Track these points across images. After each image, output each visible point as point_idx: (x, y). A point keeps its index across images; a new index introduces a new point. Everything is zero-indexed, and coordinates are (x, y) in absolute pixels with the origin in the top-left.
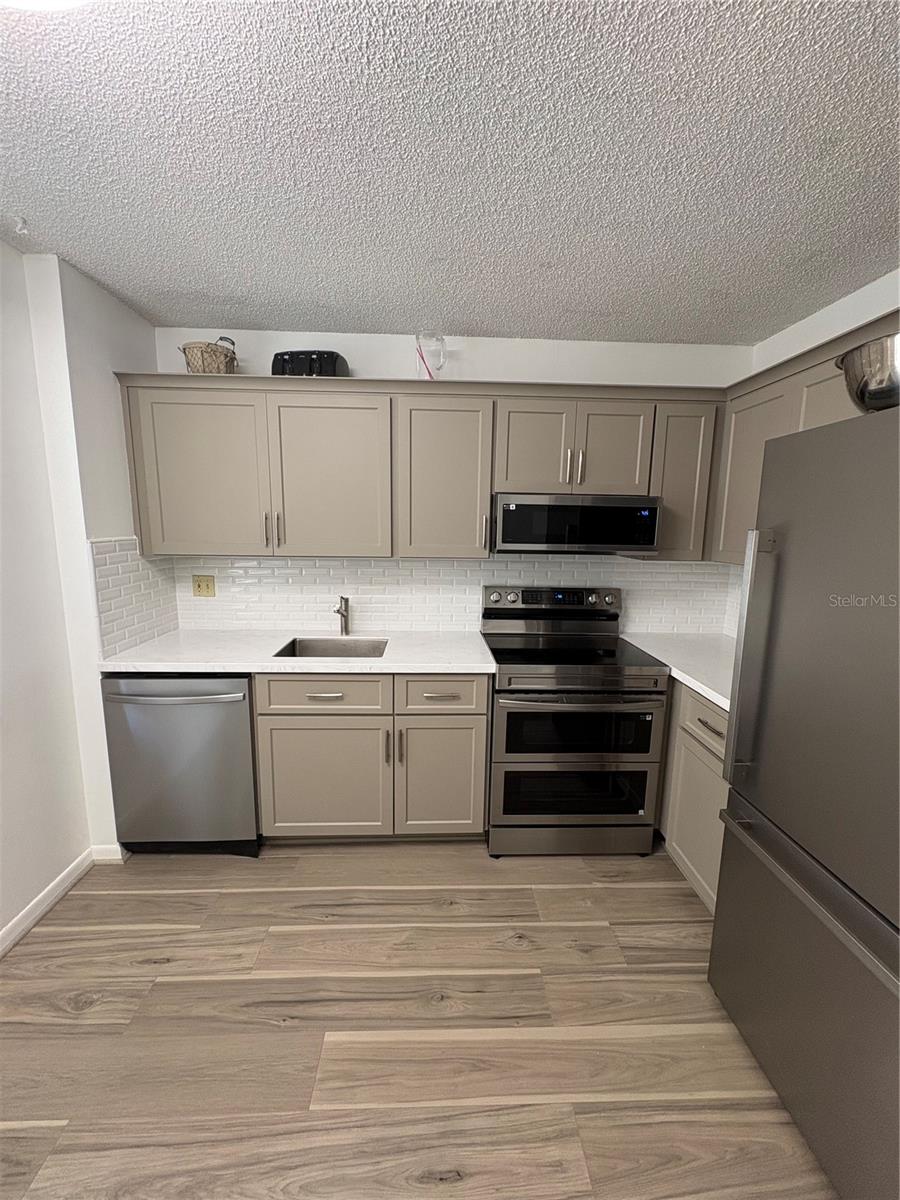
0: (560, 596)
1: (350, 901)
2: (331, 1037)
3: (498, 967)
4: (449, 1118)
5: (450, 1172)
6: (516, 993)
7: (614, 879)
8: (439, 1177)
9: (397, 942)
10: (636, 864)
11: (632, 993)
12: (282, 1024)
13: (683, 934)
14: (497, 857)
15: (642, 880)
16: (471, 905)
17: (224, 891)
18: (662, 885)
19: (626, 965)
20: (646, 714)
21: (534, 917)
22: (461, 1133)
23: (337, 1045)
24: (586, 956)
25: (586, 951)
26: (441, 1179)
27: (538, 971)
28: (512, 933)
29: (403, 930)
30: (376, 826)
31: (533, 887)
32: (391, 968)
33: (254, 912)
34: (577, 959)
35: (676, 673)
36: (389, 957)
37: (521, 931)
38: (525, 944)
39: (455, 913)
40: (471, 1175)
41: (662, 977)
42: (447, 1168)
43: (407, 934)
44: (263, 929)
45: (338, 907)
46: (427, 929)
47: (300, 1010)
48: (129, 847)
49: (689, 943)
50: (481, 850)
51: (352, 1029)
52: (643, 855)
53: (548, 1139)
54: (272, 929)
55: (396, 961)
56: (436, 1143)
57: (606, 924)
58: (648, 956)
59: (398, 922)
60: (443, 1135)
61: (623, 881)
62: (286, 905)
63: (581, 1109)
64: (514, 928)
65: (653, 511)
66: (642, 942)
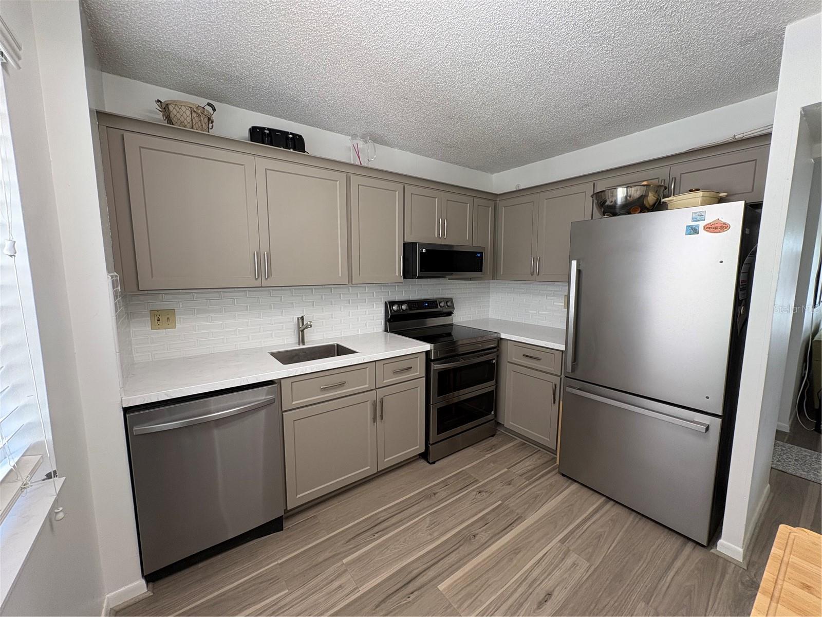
0: (427, 304)
1: (379, 521)
2: (442, 587)
3: (484, 509)
4: (526, 579)
5: (545, 596)
6: (501, 516)
7: (491, 451)
8: (543, 601)
9: (427, 525)
10: (493, 441)
11: (539, 490)
12: (409, 600)
13: (534, 460)
14: (434, 463)
15: (502, 446)
16: (445, 490)
17: (280, 562)
18: (511, 444)
19: (528, 482)
20: (492, 360)
21: (476, 481)
22: (535, 580)
23: (449, 588)
24: (511, 486)
25: (510, 484)
26: (545, 601)
27: (500, 502)
28: (475, 493)
29: (425, 518)
30: (367, 470)
31: (464, 468)
32: (437, 538)
33: (320, 560)
34: (508, 490)
35: (503, 336)
36: (431, 534)
37: (477, 490)
38: (484, 493)
39: (441, 498)
40: (553, 590)
41: (542, 480)
42: (543, 596)
43: (428, 519)
44: (339, 564)
45: (375, 527)
46: (435, 512)
47: (411, 588)
48: (151, 578)
49: (539, 462)
50: (423, 463)
51: (448, 576)
52: (493, 436)
53: (563, 559)
54: (345, 561)
55: (436, 534)
56: (531, 591)
57: (506, 470)
58: (531, 474)
59: (418, 516)
60: (530, 586)
61: (496, 450)
62: (339, 544)
63: (563, 541)
64: (473, 490)
65: (481, 253)
66: (524, 470)
